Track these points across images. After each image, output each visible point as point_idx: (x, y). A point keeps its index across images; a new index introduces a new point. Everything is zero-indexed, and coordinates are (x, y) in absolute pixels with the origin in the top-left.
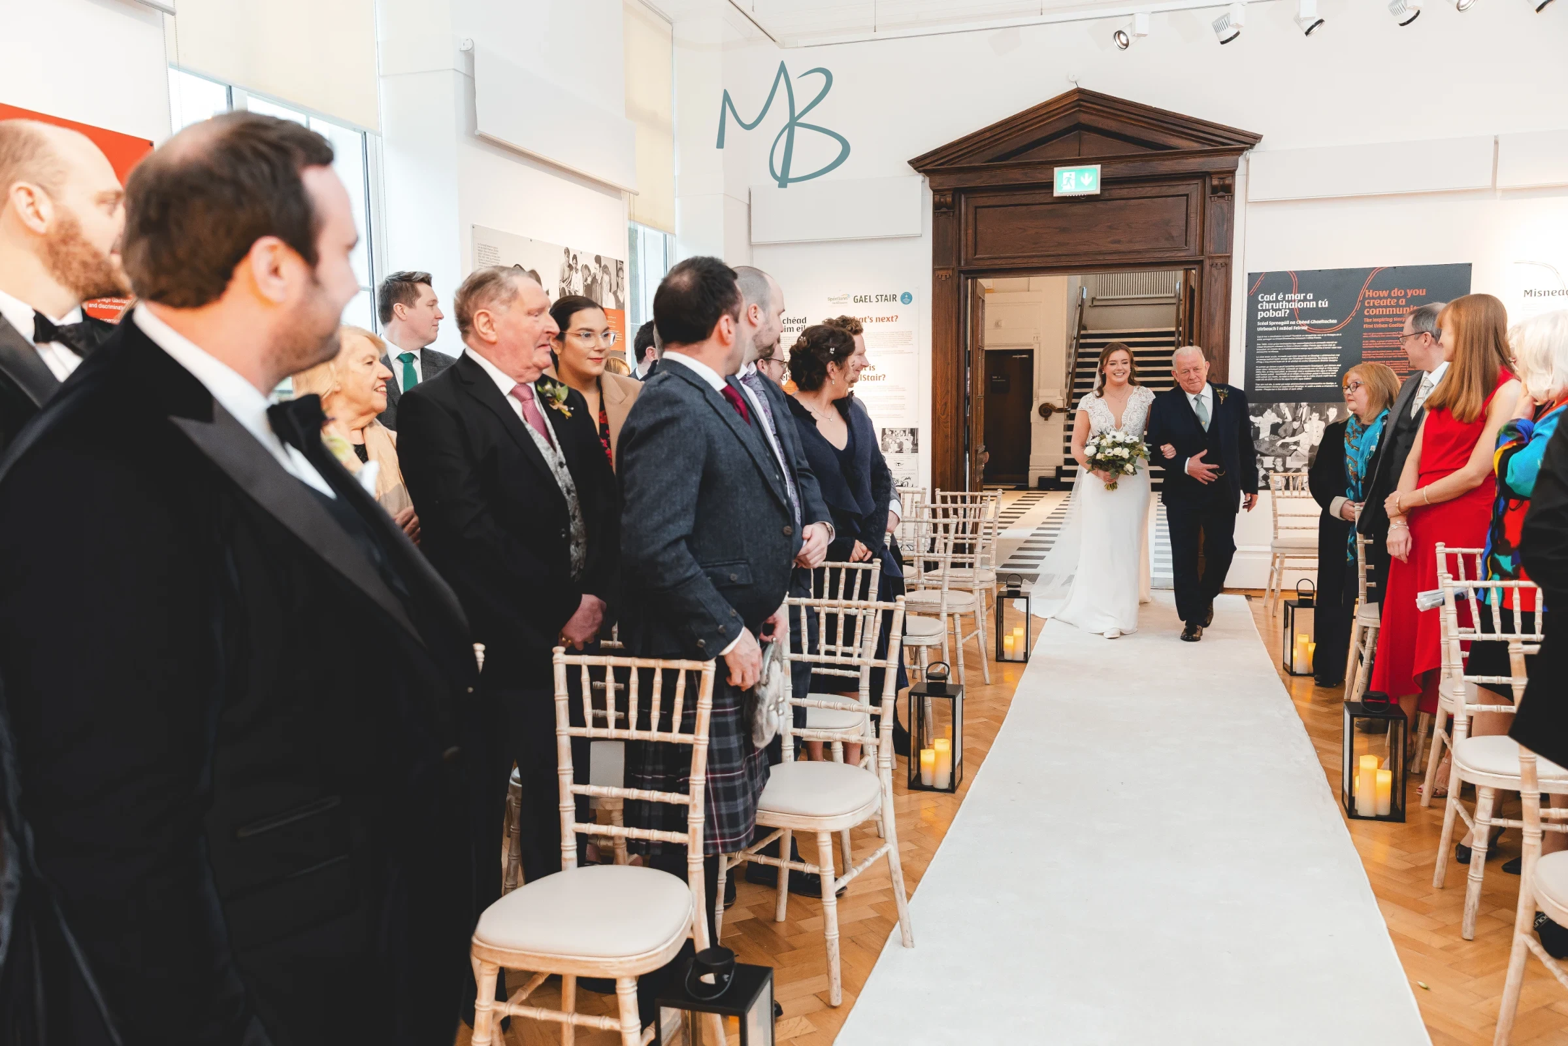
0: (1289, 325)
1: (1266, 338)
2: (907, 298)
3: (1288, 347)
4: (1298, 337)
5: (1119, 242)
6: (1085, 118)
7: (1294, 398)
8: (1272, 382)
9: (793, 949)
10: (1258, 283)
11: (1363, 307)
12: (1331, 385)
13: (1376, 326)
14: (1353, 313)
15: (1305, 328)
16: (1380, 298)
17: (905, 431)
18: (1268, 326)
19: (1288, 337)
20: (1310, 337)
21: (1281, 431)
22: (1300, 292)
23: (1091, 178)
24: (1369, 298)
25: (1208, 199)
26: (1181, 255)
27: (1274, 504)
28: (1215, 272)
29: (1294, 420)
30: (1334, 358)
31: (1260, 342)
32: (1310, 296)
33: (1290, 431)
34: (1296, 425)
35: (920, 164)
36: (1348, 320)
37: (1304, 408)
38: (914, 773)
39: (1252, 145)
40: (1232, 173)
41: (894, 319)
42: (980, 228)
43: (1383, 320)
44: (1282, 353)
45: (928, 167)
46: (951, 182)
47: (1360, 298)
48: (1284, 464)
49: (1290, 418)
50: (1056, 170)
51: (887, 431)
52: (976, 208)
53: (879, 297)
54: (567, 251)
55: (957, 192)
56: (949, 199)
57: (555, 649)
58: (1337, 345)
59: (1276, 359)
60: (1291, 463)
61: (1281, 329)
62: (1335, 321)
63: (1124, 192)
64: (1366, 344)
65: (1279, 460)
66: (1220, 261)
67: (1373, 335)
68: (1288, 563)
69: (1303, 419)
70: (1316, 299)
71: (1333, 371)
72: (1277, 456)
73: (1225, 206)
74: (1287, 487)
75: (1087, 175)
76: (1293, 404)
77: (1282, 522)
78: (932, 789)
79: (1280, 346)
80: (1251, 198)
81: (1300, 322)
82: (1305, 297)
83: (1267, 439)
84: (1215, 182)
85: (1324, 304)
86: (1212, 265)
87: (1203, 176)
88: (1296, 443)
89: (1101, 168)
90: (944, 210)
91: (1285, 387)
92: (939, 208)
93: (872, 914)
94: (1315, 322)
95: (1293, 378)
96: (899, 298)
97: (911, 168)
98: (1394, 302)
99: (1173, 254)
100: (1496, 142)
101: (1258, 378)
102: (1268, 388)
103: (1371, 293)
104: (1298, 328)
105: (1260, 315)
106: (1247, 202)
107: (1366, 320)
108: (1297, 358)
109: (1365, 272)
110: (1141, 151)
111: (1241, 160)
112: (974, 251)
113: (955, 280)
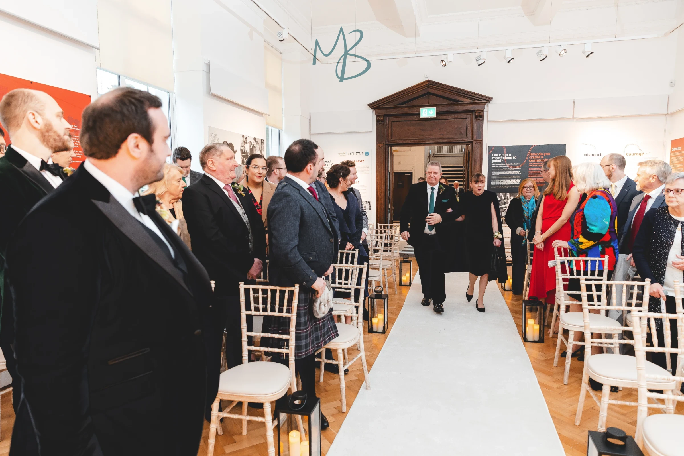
0: (503, 165)
1: (495, 170)
2: (367, 154)
3: (503, 173)
4: (506, 169)
5: (443, 135)
6: (431, 91)
7: (505, 191)
8: (497, 185)
9: (326, 391)
10: (492, 150)
11: (529, 159)
13: (533, 166)
14: (525, 161)
15: (509, 166)
16: (534, 156)
18: (496, 165)
19: (502, 169)
20: (510, 169)
22: (507, 154)
23: (433, 112)
24: (531, 156)
25: (474, 120)
26: (465, 140)
28: (477, 146)
29: (505, 199)
30: (519, 177)
31: (493, 171)
32: (510, 155)
33: (503, 203)
34: (506, 201)
35: (371, 106)
36: (524, 163)
37: (508, 195)
38: (370, 326)
39: (489, 101)
40: (483, 111)
41: (362, 161)
42: (393, 129)
43: (535, 164)
44: (500, 175)
45: (374, 107)
46: (383, 112)
47: (528, 156)
49: (503, 198)
50: (420, 108)
52: (392, 122)
53: (357, 153)
54: (243, 136)
55: (385, 116)
56: (382, 118)
57: (240, 283)
58: (520, 172)
59: (498, 177)
61: (500, 166)
62: (519, 164)
63: (445, 117)
64: (530, 172)
66: (478, 142)
67: (532, 169)
69: (508, 198)
70: (512, 156)
73: (480, 123)
75: (431, 111)
76: (505, 194)
78: (376, 332)
79: (499, 173)
80: (489, 120)
81: (507, 164)
82: (508, 155)
84: (477, 114)
85: (515, 158)
86: (475, 144)
87: (472, 112)
88: (506, 208)
89: (437, 108)
90: (380, 122)
91: (502, 187)
92: (378, 121)
93: (355, 378)
94: (512, 164)
95: (505, 183)
96: (364, 154)
97: (368, 107)
98: (539, 157)
99: (462, 139)
100: (574, 102)
101: (492, 184)
102: (495, 187)
103: (531, 154)
104: (506, 166)
105: (493, 161)
106: (488, 121)
107: (530, 164)
108: (505, 177)
109: (529, 147)
110: (450, 102)
111: (486, 106)
112: (391, 137)
113: (385, 147)
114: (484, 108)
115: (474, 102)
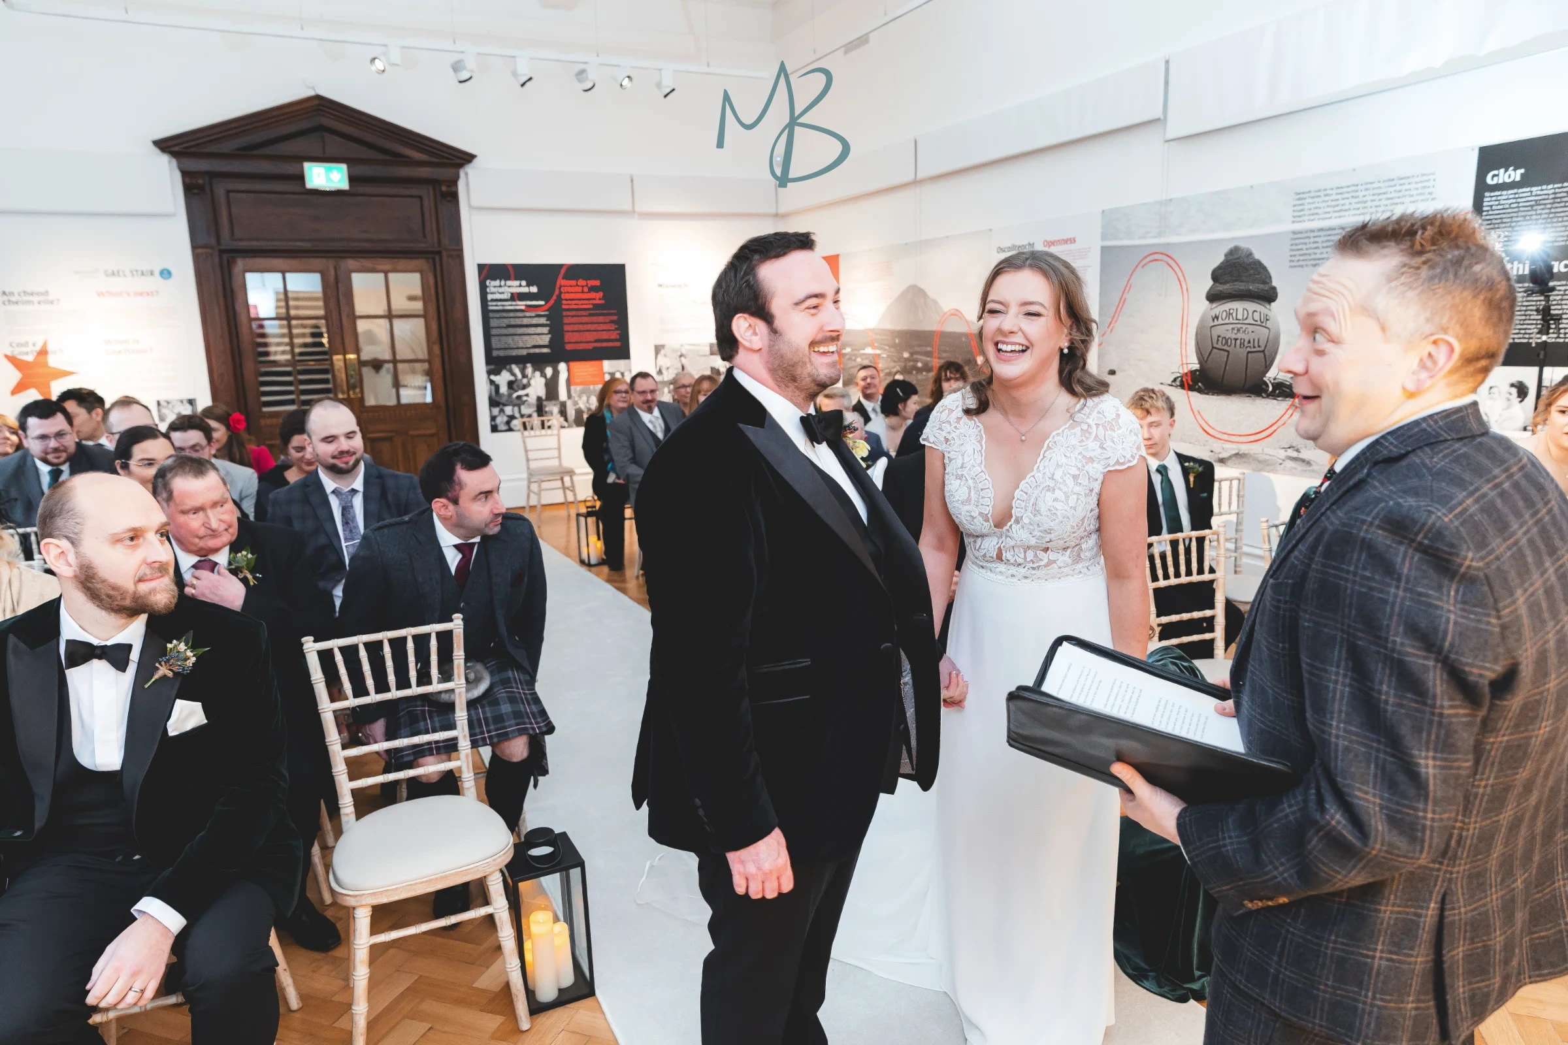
0: (511, 305)
1: (498, 315)
2: (166, 274)
3: (513, 322)
4: (520, 314)
5: (366, 232)
6: (325, 122)
7: (522, 361)
8: (505, 349)
10: (485, 272)
11: (561, 293)
12: (546, 350)
13: (571, 307)
14: (554, 297)
15: (523, 308)
16: (571, 286)
17: (182, 402)
18: (496, 306)
19: (511, 314)
21: (515, 386)
22: (516, 279)
23: (339, 176)
24: (564, 286)
25: (439, 203)
26: (421, 246)
27: (524, 442)
28: (451, 262)
29: (523, 377)
30: (545, 330)
31: (491, 318)
32: (524, 283)
33: (521, 386)
34: (525, 381)
35: (165, 145)
37: (529, 369)
39: (469, 162)
40: (455, 182)
41: (154, 295)
42: (234, 210)
43: (574, 302)
44: (509, 326)
45: (174, 149)
46: (200, 165)
47: (558, 286)
48: (520, 412)
49: (519, 376)
50: (305, 164)
51: (162, 403)
52: (228, 192)
53: (135, 275)
55: (207, 175)
56: (199, 182)
58: (546, 321)
59: (504, 331)
60: (525, 410)
61: (505, 308)
62: (542, 303)
63: (368, 189)
64: (566, 320)
65: (516, 409)
66: (454, 254)
67: (569, 313)
68: (545, 485)
69: (529, 376)
71: (546, 339)
72: (514, 405)
73: (453, 210)
74: (525, 428)
75: (335, 172)
76: (521, 366)
77: (531, 455)
79: (506, 321)
80: (474, 203)
81: (518, 303)
82: (520, 283)
83: (506, 393)
84: (444, 188)
85: (534, 289)
86: (448, 256)
87: (433, 182)
88: (527, 395)
89: (348, 167)
90: (194, 193)
91: (514, 353)
92: (190, 189)
94: (529, 303)
95: (521, 345)
96: (157, 273)
97: (156, 151)
98: (580, 289)
99: (411, 245)
100: (632, 180)
101: (494, 346)
102: (502, 353)
103: (564, 282)
104: (518, 308)
105: (490, 297)
106: (470, 207)
107: (564, 302)
108: (520, 331)
109: (560, 266)
110: (381, 156)
111: (462, 173)
112: (232, 233)
113: (216, 259)
114: (458, 177)
115: (437, 160)
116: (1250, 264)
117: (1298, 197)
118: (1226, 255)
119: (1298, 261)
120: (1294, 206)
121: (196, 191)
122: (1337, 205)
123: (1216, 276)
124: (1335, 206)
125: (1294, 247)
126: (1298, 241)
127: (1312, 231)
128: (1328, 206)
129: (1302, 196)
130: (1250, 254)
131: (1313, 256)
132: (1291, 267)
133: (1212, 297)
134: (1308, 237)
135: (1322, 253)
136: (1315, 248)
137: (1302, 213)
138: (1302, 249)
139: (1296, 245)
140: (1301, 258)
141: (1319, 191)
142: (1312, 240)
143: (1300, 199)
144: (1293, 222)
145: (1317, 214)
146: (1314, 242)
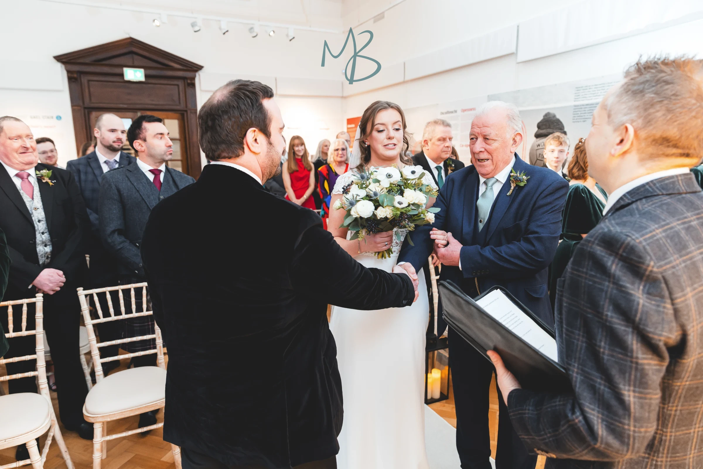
2: (59, 118)
5: (153, 100)
6: (134, 50)
23: (140, 74)
25: (186, 88)
26: (178, 108)
35: (59, 58)
39: (200, 69)
40: (193, 79)
41: (53, 127)
42: (92, 89)
45: (64, 60)
46: (76, 68)
50: (124, 68)
52: (89, 81)
53: (44, 117)
55: (79, 73)
56: (75, 76)
63: (153, 81)
66: (193, 111)
73: (193, 91)
75: (138, 72)
80: (203, 90)
84: (189, 81)
86: (191, 112)
87: (184, 78)
89: (145, 70)
92: (71, 79)
96: (55, 117)
97: (54, 61)
99: (173, 107)
106: (201, 90)
110: (160, 66)
111: (197, 74)
112: (90, 99)
113: (83, 111)
114: (195, 76)
115: (185, 68)
116: (554, 121)
117: (577, 89)
118: (544, 116)
119: (577, 119)
120: (575, 93)
121: (73, 80)
122: (595, 93)
123: (539, 126)
124: (593, 94)
125: (575, 113)
126: (577, 110)
127: (583, 105)
128: (591, 94)
129: (579, 89)
130: (555, 116)
131: (583, 117)
132: (574, 122)
133: (538, 136)
134: (581, 108)
135: (587, 116)
136: (585, 113)
137: (578, 97)
138: (578, 114)
139: (576, 112)
140: (579, 118)
141: (586, 86)
142: (583, 109)
143: (578, 90)
144: (575, 101)
145: (586, 97)
146: (584, 111)
